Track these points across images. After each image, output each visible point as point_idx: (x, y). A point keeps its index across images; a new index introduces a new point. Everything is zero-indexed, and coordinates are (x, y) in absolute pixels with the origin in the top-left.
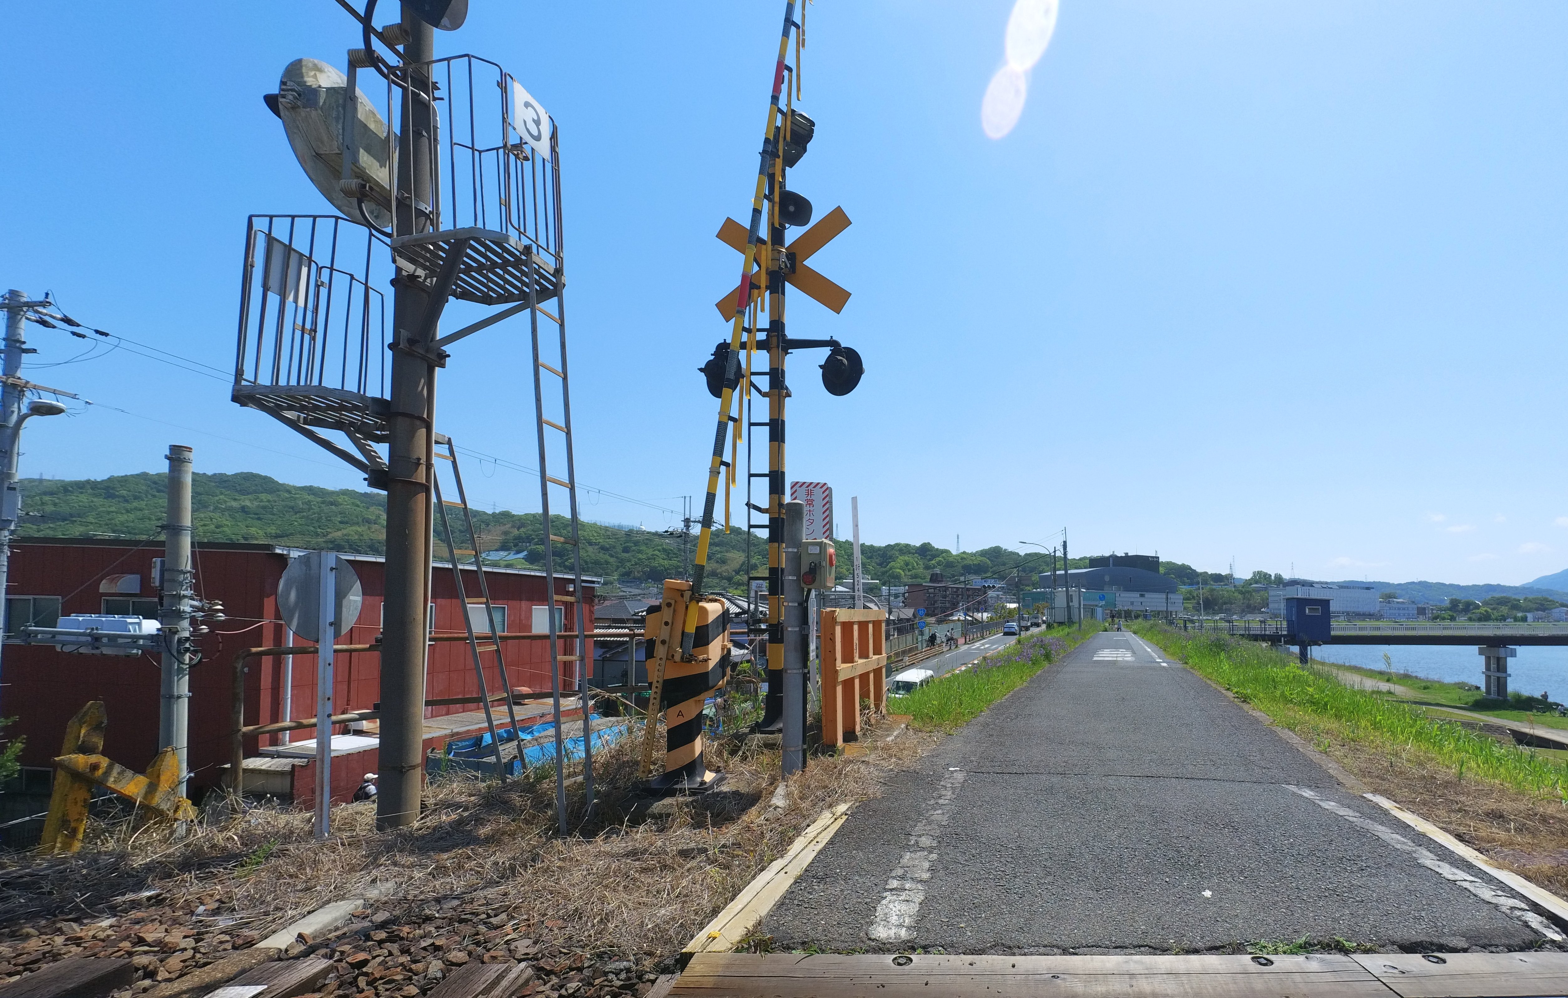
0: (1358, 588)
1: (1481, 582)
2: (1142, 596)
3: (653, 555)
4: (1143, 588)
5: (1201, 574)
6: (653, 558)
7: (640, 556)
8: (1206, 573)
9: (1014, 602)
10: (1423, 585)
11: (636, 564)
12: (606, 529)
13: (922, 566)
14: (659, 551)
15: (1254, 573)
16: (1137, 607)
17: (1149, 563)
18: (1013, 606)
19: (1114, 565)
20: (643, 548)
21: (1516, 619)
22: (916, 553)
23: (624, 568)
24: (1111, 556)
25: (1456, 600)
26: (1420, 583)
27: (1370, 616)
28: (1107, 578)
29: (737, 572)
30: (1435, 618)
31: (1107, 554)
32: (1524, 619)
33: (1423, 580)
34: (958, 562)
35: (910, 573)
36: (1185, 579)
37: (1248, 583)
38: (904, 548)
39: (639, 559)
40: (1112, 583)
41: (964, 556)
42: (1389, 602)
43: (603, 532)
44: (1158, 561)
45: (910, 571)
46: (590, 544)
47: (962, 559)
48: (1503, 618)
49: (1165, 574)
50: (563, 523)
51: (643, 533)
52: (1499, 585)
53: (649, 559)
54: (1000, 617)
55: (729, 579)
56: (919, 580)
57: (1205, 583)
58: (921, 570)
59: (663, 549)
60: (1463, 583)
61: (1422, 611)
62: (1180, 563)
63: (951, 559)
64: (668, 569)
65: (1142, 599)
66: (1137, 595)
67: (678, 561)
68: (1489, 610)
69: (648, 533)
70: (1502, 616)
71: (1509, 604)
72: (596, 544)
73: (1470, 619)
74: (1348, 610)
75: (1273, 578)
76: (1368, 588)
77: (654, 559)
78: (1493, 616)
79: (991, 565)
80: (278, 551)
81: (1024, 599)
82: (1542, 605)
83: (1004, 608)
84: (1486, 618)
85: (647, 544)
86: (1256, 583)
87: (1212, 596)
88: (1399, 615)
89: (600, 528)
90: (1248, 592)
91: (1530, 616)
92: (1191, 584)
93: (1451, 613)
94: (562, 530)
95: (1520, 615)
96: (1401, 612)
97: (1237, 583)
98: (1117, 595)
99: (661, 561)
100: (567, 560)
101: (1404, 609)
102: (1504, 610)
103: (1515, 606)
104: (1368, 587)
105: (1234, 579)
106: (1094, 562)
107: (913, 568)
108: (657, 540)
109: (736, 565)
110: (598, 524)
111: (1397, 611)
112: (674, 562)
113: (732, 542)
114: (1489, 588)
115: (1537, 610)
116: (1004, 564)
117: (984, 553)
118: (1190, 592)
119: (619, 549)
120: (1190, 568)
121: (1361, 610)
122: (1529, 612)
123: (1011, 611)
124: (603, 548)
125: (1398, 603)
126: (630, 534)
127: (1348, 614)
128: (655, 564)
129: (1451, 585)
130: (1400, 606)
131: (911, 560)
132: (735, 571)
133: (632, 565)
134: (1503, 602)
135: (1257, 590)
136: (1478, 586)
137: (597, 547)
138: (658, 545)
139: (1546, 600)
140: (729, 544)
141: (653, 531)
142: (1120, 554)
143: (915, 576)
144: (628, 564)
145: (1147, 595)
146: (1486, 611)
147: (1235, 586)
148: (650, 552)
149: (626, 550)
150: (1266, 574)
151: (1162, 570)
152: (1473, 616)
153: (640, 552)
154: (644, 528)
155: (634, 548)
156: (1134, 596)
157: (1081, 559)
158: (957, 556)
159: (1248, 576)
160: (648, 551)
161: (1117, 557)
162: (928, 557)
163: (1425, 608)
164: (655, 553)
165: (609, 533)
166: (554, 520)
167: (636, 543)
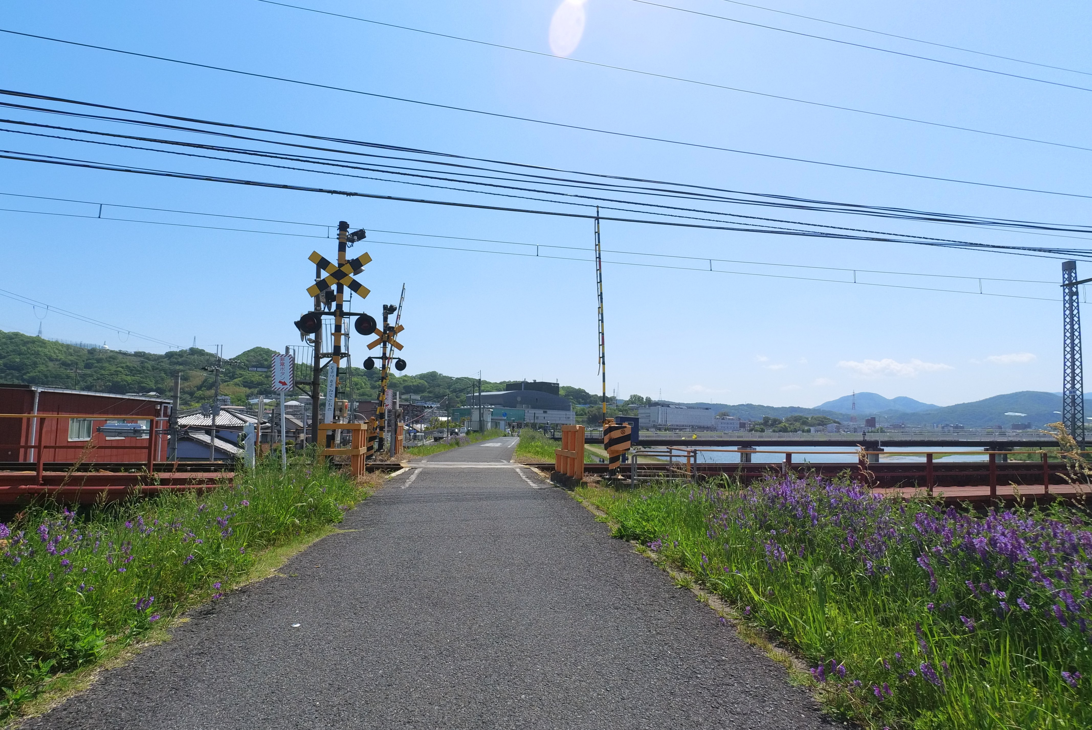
0: (701, 408)
1: (787, 406)
2: (545, 412)
3: (115, 371)
4: (546, 407)
5: (593, 396)
6: (117, 373)
7: (103, 372)
8: (596, 395)
9: (445, 416)
10: (750, 406)
11: (98, 379)
12: (68, 347)
13: (369, 386)
14: (122, 367)
15: (631, 396)
16: (540, 421)
17: (552, 388)
18: (445, 419)
19: (524, 389)
20: (106, 365)
21: (803, 431)
22: (364, 375)
23: (86, 382)
24: (522, 382)
25: (767, 418)
26: (748, 405)
27: (708, 428)
28: (519, 399)
29: (199, 388)
30: (751, 430)
31: (521, 380)
32: (809, 431)
33: (749, 403)
34: (400, 383)
35: (358, 392)
36: (581, 400)
37: (627, 403)
38: (353, 371)
39: (102, 375)
40: (522, 403)
41: (406, 379)
42: (723, 419)
43: (65, 349)
44: (558, 387)
45: (358, 389)
46: (51, 359)
47: (404, 381)
48: (795, 431)
49: (565, 396)
50: (22, 340)
51: (106, 351)
52: (799, 407)
53: (112, 375)
54: (434, 428)
55: (191, 394)
56: (366, 397)
57: (595, 403)
58: (368, 389)
59: (127, 366)
60: (775, 406)
61: (742, 425)
62: (577, 388)
63: (394, 381)
64: (131, 384)
65: (545, 415)
66: (541, 411)
67: (141, 377)
68: (787, 425)
69: (112, 351)
70: (795, 429)
71: (801, 421)
72: (57, 360)
73: (774, 431)
74: (693, 424)
75: (645, 400)
76: (707, 409)
77: (117, 375)
78: (789, 429)
79: (428, 386)
80: (33, 389)
81: (453, 414)
82: (823, 422)
83: (437, 420)
84: (785, 430)
85: (110, 361)
86: (632, 403)
87: (599, 412)
88: (728, 427)
89: (62, 345)
90: (626, 410)
91: (812, 429)
92: (585, 404)
93: (762, 426)
94: (21, 346)
95: (806, 428)
96: (729, 425)
97: (619, 404)
98: (526, 411)
99: (124, 377)
100: (25, 374)
101: (731, 424)
102: (798, 424)
103: (805, 422)
104: (706, 407)
105: (616, 400)
106: (510, 386)
107: (362, 387)
108: (120, 356)
109: (198, 382)
110: (60, 342)
111: (726, 425)
112: (137, 378)
113: (195, 362)
114: (792, 409)
115: (819, 425)
116: (439, 386)
117: (422, 377)
118: (583, 410)
119: (81, 365)
120: (585, 392)
121: (702, 424)
122: (812, 426)
123: (442, 423)
124: (64, 364)
125: (729, 419)
126: (92, 351)
127: (693, 427)
128: (118, 379)
129: (768, 407)
130: (732, 421)
131: (360, 381)
132: (197, 387)
133: (94, 380)
134: (797, 419)
135: (632, 409)
136: (786, 408)
137: (57, 363)
138: (121, 363)
139: (825, 418)
140: (192, 364)
141: (117, 350)
142: (530, 380)
143: (363, 394)
144: (90, 379)
145: (549, 412)
146: (785, 426)
147: (617, 406)
148: (113, 368)
149: (88, 366)
150: (639, 397)
151: (562, 392)
152: (776, 429)
153: (102, 368)
154: (107, 347)
155: (97, 364)
156: (539, 412)
157: (501, 383)
158: (399, 378)
159: (627, 398)
160: (111, 368)
161: (527, 383)
162: (375, 379)
163: (745, 424)
164: (118, 369)
165: (71, 351)
166: (14, 337)
167: (99, 361)
